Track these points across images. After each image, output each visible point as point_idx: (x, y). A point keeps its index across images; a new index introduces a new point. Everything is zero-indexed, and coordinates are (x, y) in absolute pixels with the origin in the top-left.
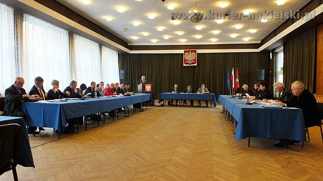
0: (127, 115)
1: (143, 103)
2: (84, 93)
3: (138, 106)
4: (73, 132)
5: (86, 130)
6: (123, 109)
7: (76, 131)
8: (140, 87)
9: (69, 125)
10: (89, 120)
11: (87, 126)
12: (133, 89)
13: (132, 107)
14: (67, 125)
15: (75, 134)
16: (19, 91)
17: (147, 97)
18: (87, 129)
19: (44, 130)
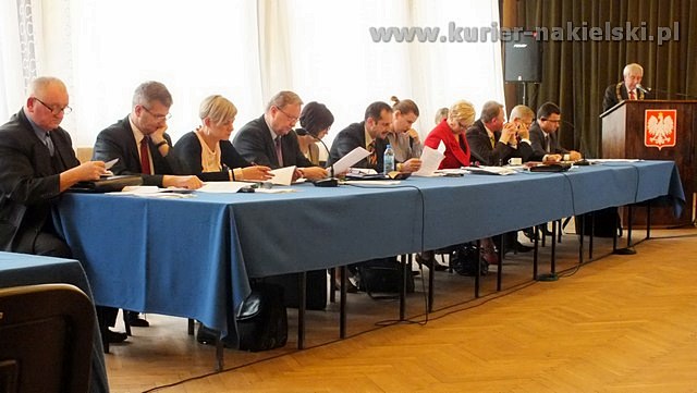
0: (546, 269)
1: (630, 207)
2: (324, 157)
3: (601, 227)
4: (283, 343)
5: (342, 336)
6: (522, 238)
7: (293, 337)
8: (614, 124)
9: (261, 306)
10: (353, 290)
11: (349, 317)
12: (578, 134)
13: (571, 228)
14: (253, 308)
15: (291, 352)
16: (48, 141)
17: (655, 177)
18: (348, 331)
19: (144, 324)
